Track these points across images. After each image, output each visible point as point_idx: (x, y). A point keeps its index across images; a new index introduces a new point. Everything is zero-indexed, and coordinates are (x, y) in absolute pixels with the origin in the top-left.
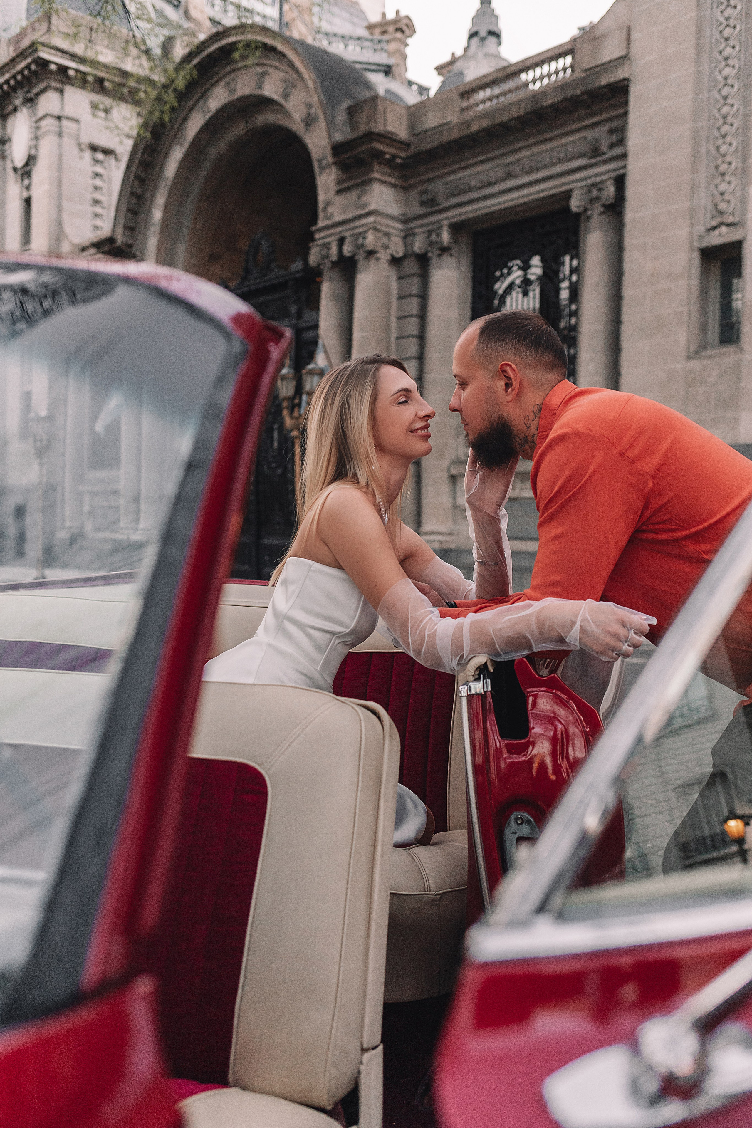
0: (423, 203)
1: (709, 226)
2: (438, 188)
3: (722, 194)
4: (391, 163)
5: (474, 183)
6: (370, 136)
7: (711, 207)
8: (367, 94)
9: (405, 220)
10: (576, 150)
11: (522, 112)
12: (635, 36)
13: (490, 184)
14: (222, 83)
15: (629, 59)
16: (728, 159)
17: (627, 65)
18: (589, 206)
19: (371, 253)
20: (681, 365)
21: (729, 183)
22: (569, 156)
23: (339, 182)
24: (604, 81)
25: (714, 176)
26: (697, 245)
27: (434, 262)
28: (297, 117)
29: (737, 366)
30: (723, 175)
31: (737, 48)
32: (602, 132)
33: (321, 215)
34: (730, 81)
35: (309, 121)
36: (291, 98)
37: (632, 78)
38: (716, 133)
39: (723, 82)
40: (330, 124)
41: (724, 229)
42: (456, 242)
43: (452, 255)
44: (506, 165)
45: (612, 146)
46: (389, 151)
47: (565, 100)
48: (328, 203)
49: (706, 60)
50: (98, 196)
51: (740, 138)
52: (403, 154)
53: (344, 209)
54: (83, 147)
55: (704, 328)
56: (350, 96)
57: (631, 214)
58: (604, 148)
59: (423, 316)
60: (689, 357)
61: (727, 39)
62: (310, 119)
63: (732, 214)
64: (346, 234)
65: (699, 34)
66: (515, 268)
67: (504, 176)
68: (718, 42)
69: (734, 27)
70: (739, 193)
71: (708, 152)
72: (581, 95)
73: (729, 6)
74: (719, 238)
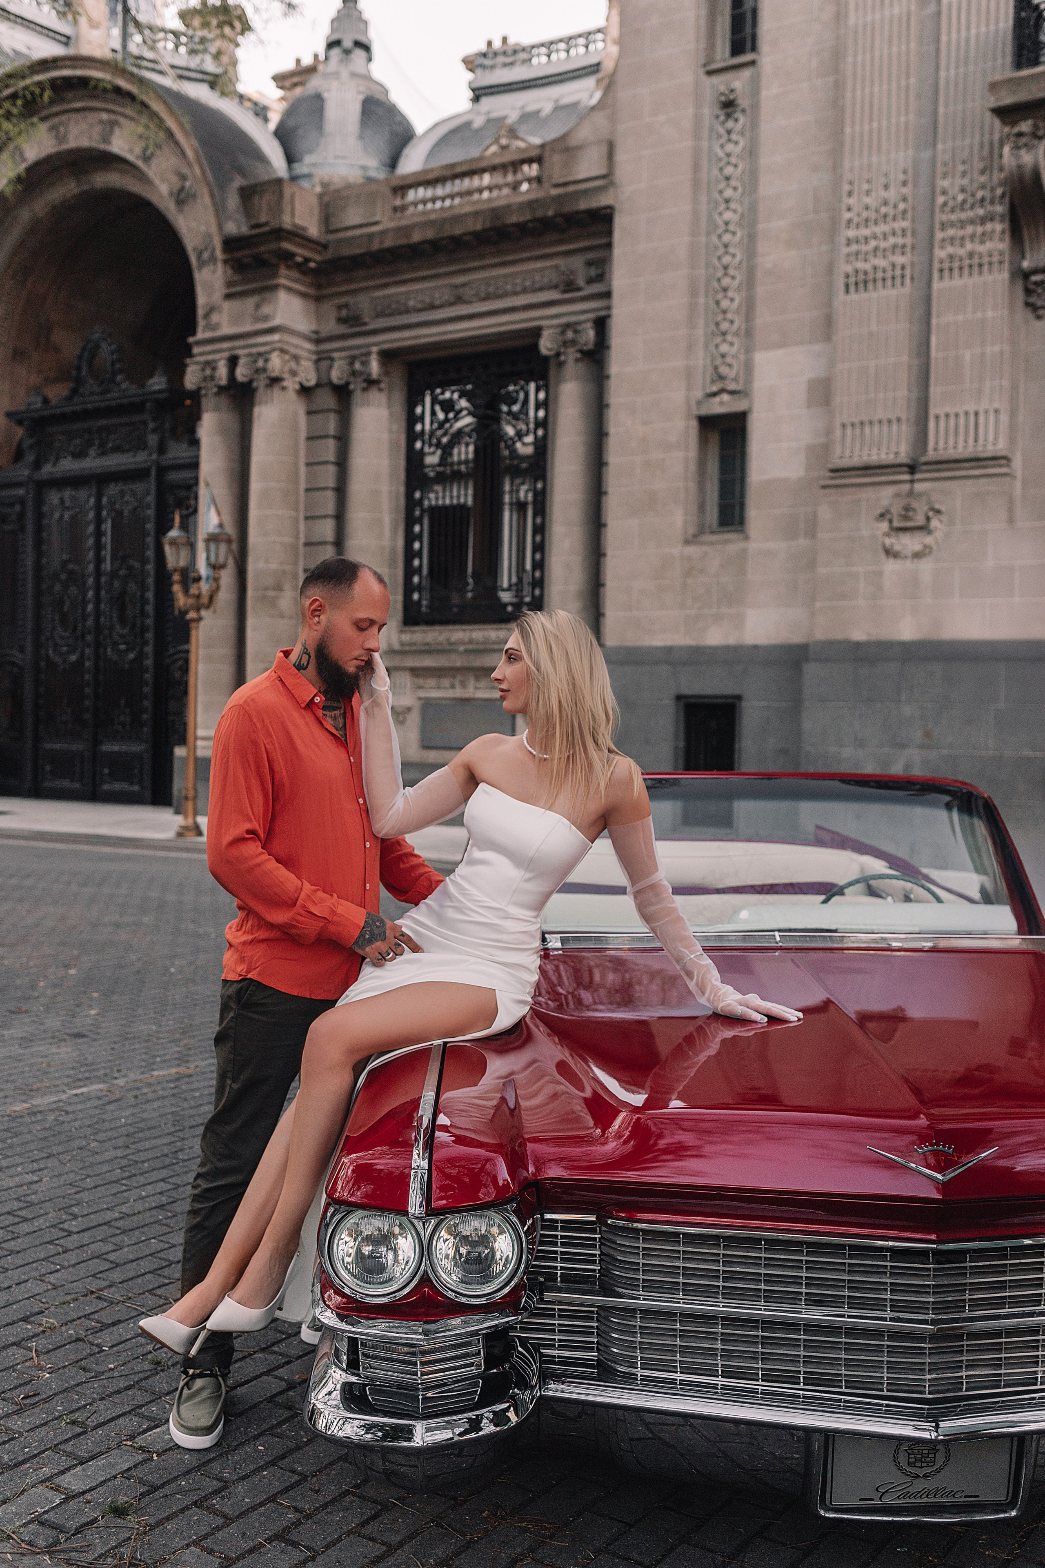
0: (341, 320)
1: (708, 391)
2: (363, 303)
3: (723, 356)
4: (302, 268)
5: (411, 303)
6: (279, 233)
7: (710, 369)
8: (266, 173)
9: (318, 339)
10: (546, 280)
11: (479, 227)
12: (620, 157)
13: (432, 307)
14: (45, 126)
15: (612, 183)
16: (729, 316)
17: (611, 190)
18: (562, 350)
19: (275, 381)
20: (677, 550)
21: (732, 344)
22: (537, 286)
23: (229, 284)
24: (583, 205)
25: (713, 334)
26: (695, 412)
27: (358, 396)
28: (164, 188)
29: (742, 555)
30: (724, 334)
31: (740, 190)
32: (578, 262)
33: (201, 323)
34: (731, 227)
35: (182, 198)
36: (154, 162)
37: (617, 206)
38: (715, 285)
39: (722, 228)
40: (220, 208)
41: (725, 397)
42: (386, 373)
43: (380, 390)
44: (455, 287)
45: (590, 281)
46: (300, 252)
47: (534, 220)
48: (211, 310)
49: (704, 198)
51: (744, 294)
52: (318, 258)
53: (236, 319)
55: (702, 507)
56: (242, 172)
57: (616, 367)
58: (581, 282)
59: (342, 464)
60: (687, 542)
61: (727, 179)
62: (183, 195)
63: (735, 380)
64: (240, 352)
65: (696, 168)
66: (464, 413)
67: (452, 300)
68: (718, 181)
69: (736, 166)
70: (742, 357)
71: (706, 304)
72: (555, 216)
73: (729, 140)
74: (721, 406)
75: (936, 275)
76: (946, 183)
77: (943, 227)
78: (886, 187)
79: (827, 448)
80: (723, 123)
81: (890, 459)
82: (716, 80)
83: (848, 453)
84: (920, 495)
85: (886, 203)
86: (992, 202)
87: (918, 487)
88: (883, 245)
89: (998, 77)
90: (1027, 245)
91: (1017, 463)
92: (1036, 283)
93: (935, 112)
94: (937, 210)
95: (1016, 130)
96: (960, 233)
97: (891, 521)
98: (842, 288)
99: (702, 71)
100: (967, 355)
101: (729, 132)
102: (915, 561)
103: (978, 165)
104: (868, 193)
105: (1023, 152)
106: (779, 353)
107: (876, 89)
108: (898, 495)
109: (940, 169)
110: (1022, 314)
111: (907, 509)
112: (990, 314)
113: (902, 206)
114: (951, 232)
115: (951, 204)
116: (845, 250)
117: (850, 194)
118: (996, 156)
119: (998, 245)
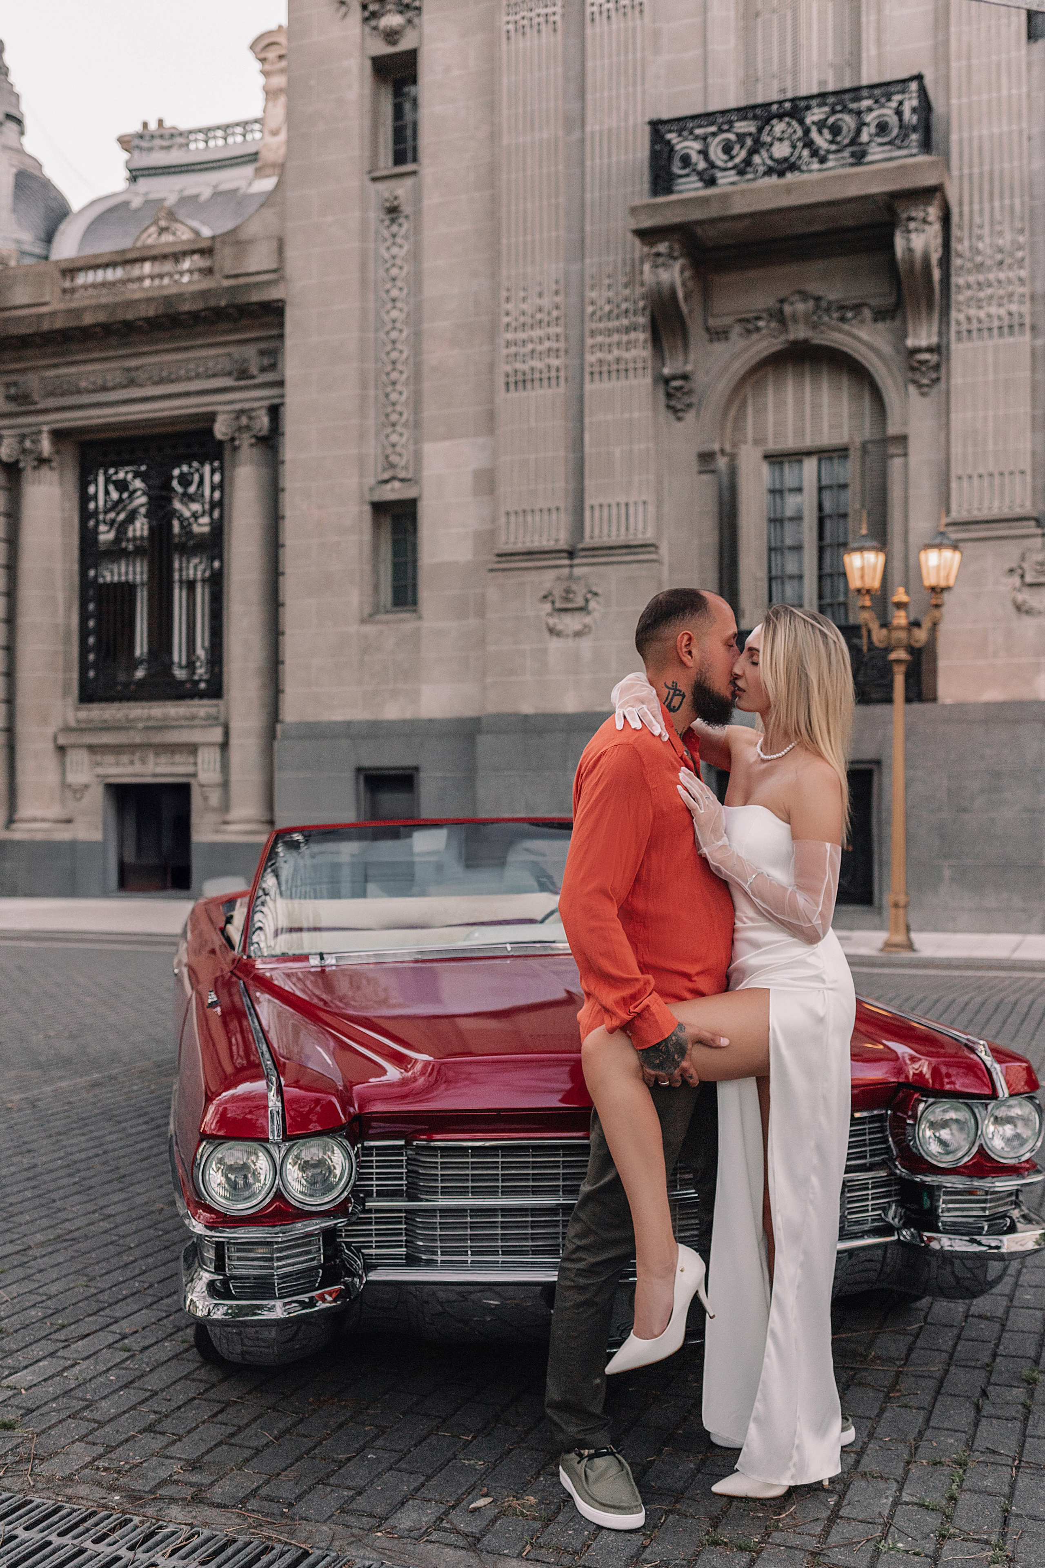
0: (9, 398)
1: (380, 479)
2: (33, 382)
3: (394, 446)
5: (83, 384)
7: (381, 459)
10: (219, 367)
11: (151, 313)
12: (291, 253)
13: (104, 389)
15: (282, 278)
16: (398, 408)
17: (282, 285)
18: (237, 435)
20: (354, 628)
21: (401, 435)
22: (211, 372)
24: (256, 297)
25: (383, 425)
26: (368, 498)
27: (29, 474)
29: (417, 634)
30: (394, 425)
31: (405, 291)
32: (250, 351)
34: (398, 325)
37: (288, 300)
38: (384, 378)
39: (390, 325)
41: (397, 484)
42: (58, 452)
43: (52, 469)
44: (128, 370)
45: (263, 370)
47: (206, 309)
49: (371, 297)
51: (412, 387)
55: (376, 588)
57: (290, 453)
58: (254, 370)
59: (13, 542)
60: (363, 621)
61: (393, 279)
63: (406, 468)
65: (363, 267)
66: (139, 493)
67: (125, 382)
68: (385, 281)
69: (401, 268)
70: (411, 448)
71: (376, 397)
72: (226, 307)
73: (394, 244)
74: (392, 492)
75: (587, 377)
76: (594, 294)
77: (593, 333)
78: (540, 295)
79: (492, 534)
80: (388, 227)
81: (550, 545)
82: (381, 186)
83: (512, 539)
84: (579, 578)
85: (540, 310)
86: (635, 313)
87: (577, 571)
88: (539, 348)
89: (637, 202)
90: (667, 354)
91: (664, 550)
92: (676, 389)
93: (582, 230)
94: (587, 319)
95: (654, 250)
96: (608, 340)
97: (553, 603)
98: (503, 387)
99: (367, 178)
100: (617, 452)
101: (394, 236)
102: (577, 639)
103: (623, 279)
104: (524, 299)
105: (661, 271)
106: (447, 444)
107: (529, 205)
108: (559, 579)
109: (588, 282)
110: (664, 416)
111: (568, 591)
112: (636, 415)
113: (555, 313)
115: (598, 313)
116: (505, 352)
117: (508, 300)
118: (637, 271)
119: (642, 352)
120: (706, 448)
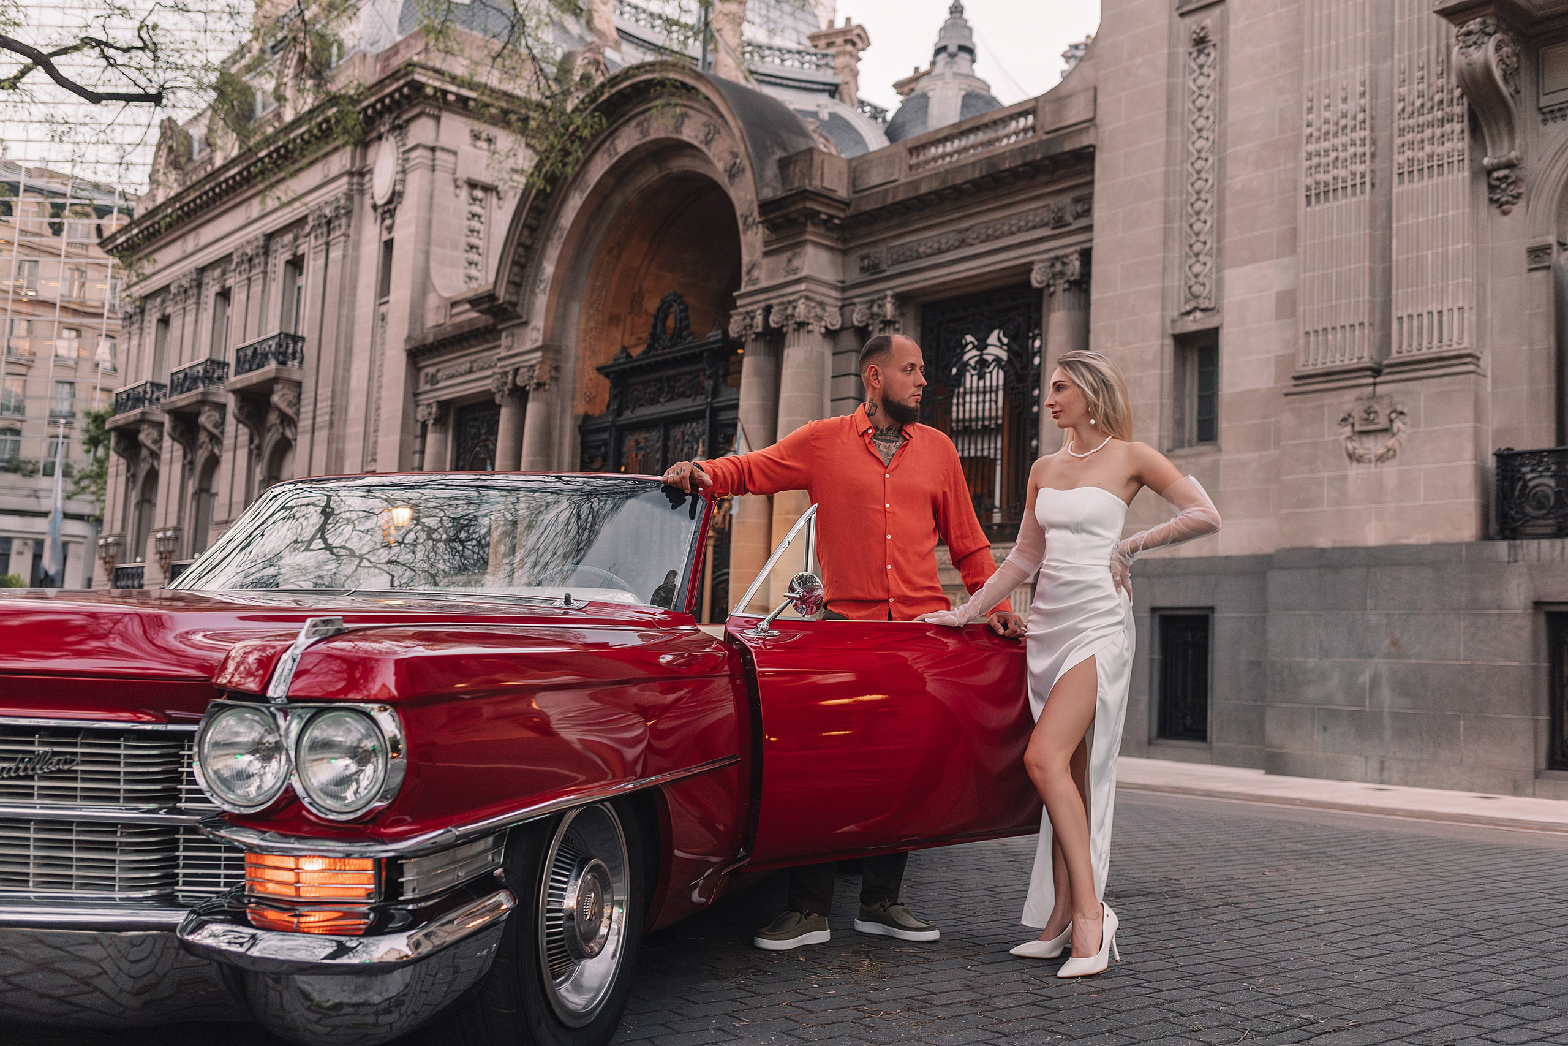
0: (863, 270)
1: (1183, 310)
2: (881, 252)
3: (1196, 276)
4: (827, 224)
5: (922, 250)
6: (804, 194)
7: (1184, 290)
8: (803, 145)
9: (843, 288)
10: (1038, 219)
11: (978, 175)
12: (1102, 100)
13: (940, 252)
14: (633, 123)
15: (1095, 125)
16: (1202, 238)
17: (1092, 131)
18: (1052, 282)
19: (802, 325)
21: (1204, 264)
22: (1030, 225)
23: (766, 243)
24: (1067, 147)
25: (1187, 256)
26: (1170, 331)
28: (720, 166)
29: (1215, 467)
30: (1197, 255)
31: (1211, 119)
32: (1066, 199)
33: (745, 278)
34: (1203, 155)
35: (734, 172)
36: (714, 144)
37: (1099, 145)
38: (1189, 209)
39: (1196, 155)
40: (759, 178)
41: (1198, 315)
42: (902, 315)
44: (960, 232)
45: (1078, 216)
46: (825, 211)
47: (1024, 165)
48: (753, 266)
49: (1177, 130)
50: (474, 241)
51: (1215, 216)
52: (842, 215)
53: (772, 274)
54: (459, 183)
55: (1179, 423)
57: (1097, 292)
58: (1069, 218)
61: (1200, 109)
62: (734, 170)
63: (1208, 297)
64: (774, 302)
65: (1170, 102)
66: (970, 346)
67: (957, 244)
68: (1190, 112)
69: (1208, 97)
70: (1214, 276)
71: (1181, 228)
72: (1042, 160)
73: (1202, 74)
74: (1194, 324)
75: (1396, 179)
76: (1403, 90)
77: (1402, 132)
78: (1346, 100)
79: (1293, 357)
80: (1195, 59)
81: (1355, 363)
82: (1188, 20)
83: (1311, 361)
84: (1382, 397)
85: (1345, 115)
86: (1451, 103)
87: (1380, 389)
88: (1344, 155)
90: (1488, 142)
91: (1485, 359)
92: (1498, 179)
93: (1392, 25)
94: (1396, 117)
95: (1464, 29)
97: (1353, 425)
98: (1303, 200)
99: (1176, 14)
100: (1429, 255)
101: (1201, 67)
102: (1379, 464)
103: (1435, 69)
104: (1328, 108)
105: (1472, 51)
106: (1248, 268)
107: (1333, 9)
108: (1359, 399)
109: (1398, 78)
110: (1487, 211)
111: (1368, 412)
112: (1452, 213)
113: (1360, 117)
114: (1410, 137)
115: (1409, 109)
116: (1307, 164)
117: (1310, 110)
119: (1460, 145)
120: (1539, 241)
